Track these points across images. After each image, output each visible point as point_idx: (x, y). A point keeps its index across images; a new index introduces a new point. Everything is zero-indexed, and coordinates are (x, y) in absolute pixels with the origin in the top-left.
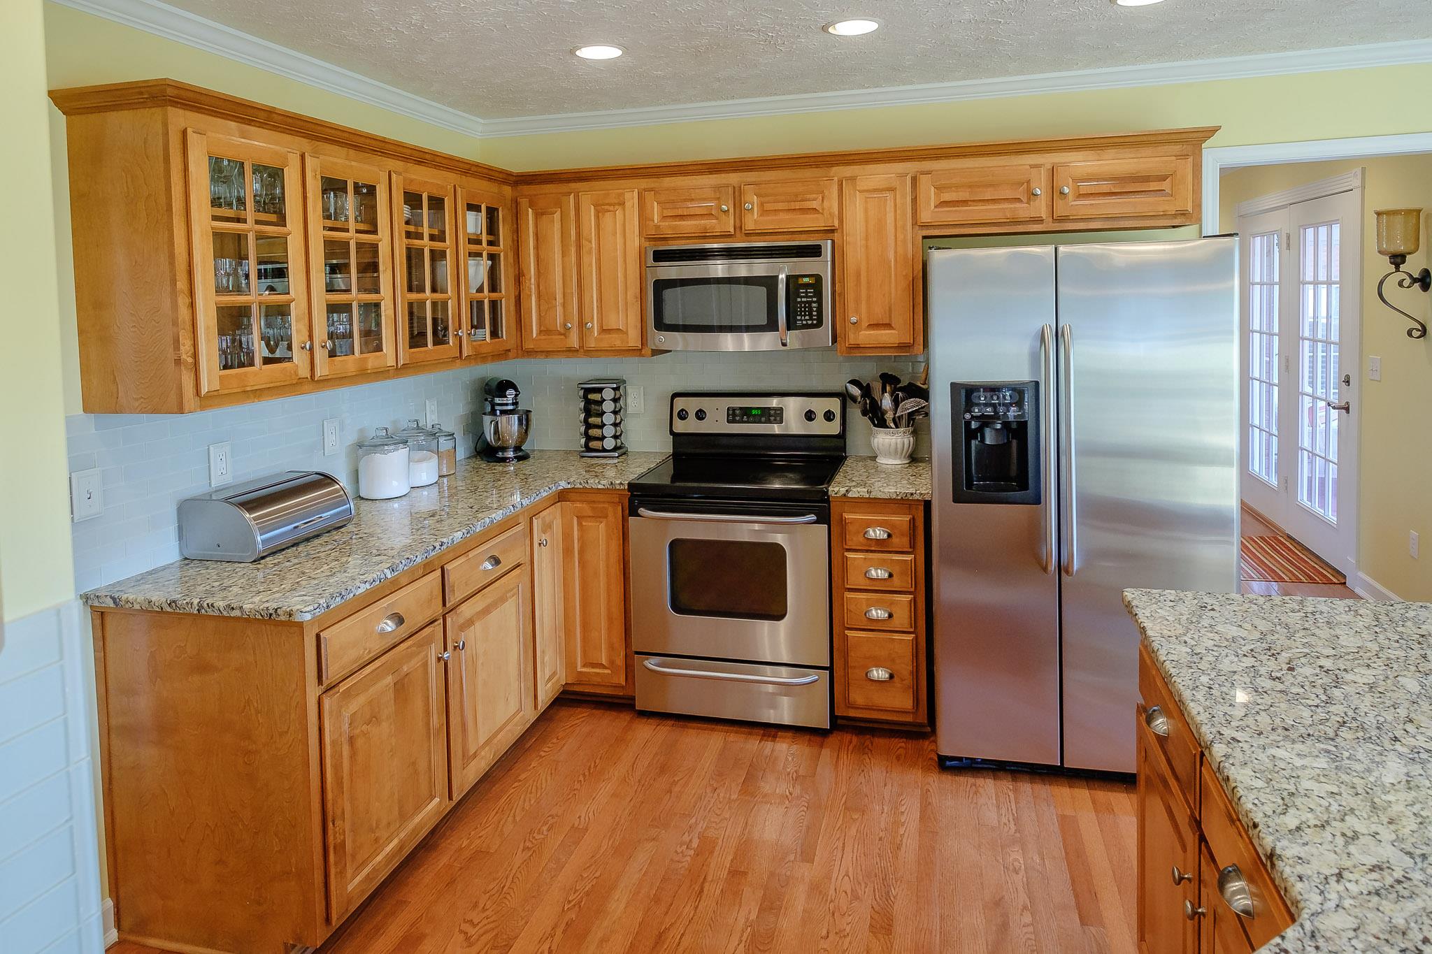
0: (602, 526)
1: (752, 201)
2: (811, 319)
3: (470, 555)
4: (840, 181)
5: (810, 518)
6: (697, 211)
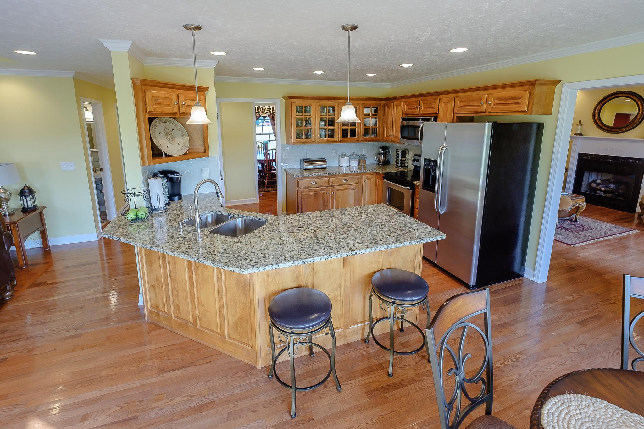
0: (381, 181)
1: (422, 105)
3: (339, 178)
4: (439, 99)
5: (409, 188)
6: (412, 108)
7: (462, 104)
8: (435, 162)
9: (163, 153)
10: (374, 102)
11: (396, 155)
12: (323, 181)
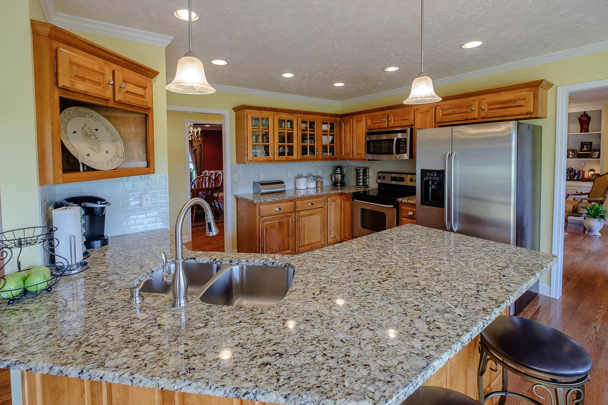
0: (348, 203)
1: (392, 117)
2: (404, 151)
3: (304, 201)
4: (414, 110)
5: (392, 206)
6: (379, 121)
7: (445, 113)
8: (443, 172)
9: (81, 165)
10: (330, 118)
11: (356, 174)
12: (286, 206)
